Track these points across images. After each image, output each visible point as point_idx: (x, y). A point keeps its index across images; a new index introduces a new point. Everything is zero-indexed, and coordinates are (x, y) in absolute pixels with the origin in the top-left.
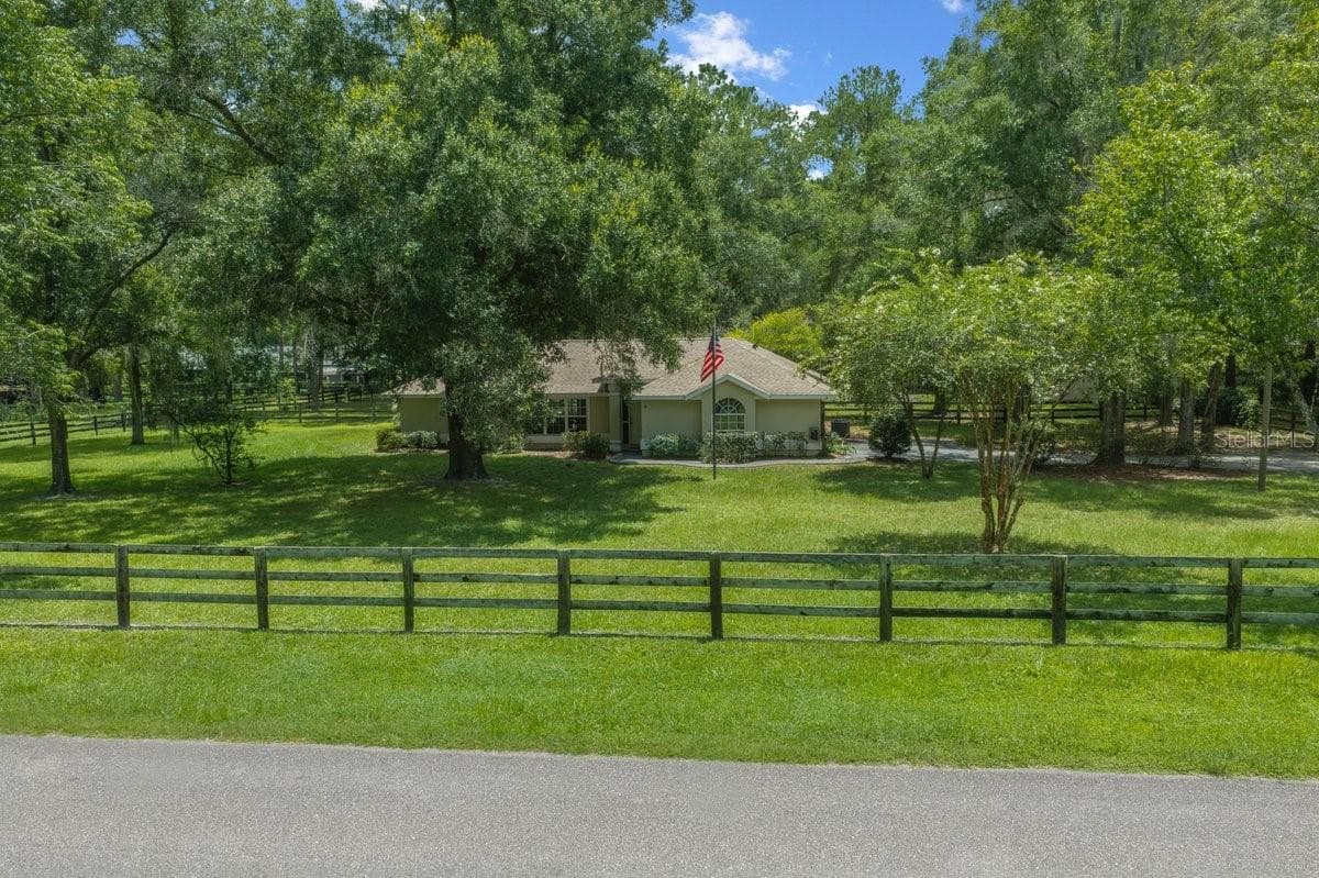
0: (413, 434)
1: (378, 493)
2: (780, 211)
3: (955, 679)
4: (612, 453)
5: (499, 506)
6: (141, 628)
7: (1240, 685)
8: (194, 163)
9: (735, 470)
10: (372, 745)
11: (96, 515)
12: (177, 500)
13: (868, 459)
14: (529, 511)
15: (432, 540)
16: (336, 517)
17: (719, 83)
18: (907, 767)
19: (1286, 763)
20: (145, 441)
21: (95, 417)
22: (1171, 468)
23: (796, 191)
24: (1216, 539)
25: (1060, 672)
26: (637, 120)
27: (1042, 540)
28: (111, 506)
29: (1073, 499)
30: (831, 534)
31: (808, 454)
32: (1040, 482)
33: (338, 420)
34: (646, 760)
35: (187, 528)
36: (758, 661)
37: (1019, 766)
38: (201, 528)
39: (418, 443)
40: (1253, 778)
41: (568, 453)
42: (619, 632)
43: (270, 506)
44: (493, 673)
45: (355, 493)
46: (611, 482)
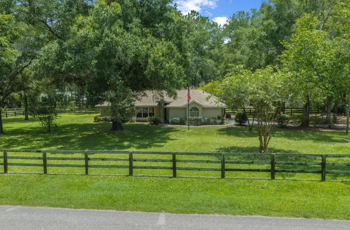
0: (104, 117)
1: (91, 134)
2: (214, 53)
3: (240, 189)
4: (161, 123)
5: (124, 138)
6: (10, 173)
7: (323, 191)
8: (38, 39)
9: (195, 128)
10: (66, 207)
11: (8, 140)
12: (33, 136)
13: (235, 125)
14: (132, 140)
15: (102, 148)
16: (76, 141)
17: (197, 16)
18: (218, 215)
19: (328, 215)
20: (29, 119)
21: (15, 112)
22: (322, 128)
23: (219, 47)
24: (329, 149)
25: (271, 187)
26: (164, 27)
27: (278, 149)
28: (14, 137)
29: (291, 137)
30: (217, 147)
31: (217, 123)
32: (283, 132)
33: (86, 113)
34: (143, 213)
35: (33, 144)
36: (185, 184)
37: (250, 215)
38: (37, 144)
39: (105, 120)
40: (317, 219)
41: (148, 123)
42: (147, 175)
43: (59, 138)
44: (107, 187)
45: (84, 134)
46: (158, 131)
